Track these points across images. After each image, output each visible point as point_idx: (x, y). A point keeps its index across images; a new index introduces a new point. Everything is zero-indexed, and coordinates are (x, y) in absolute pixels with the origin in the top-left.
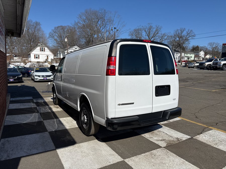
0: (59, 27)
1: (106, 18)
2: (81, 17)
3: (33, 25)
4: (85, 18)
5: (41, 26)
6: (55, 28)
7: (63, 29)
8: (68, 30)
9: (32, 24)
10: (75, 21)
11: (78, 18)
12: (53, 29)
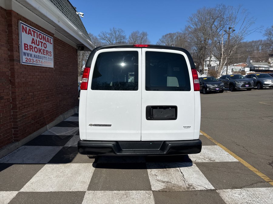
0: (167, 35)
1: (225, 17)
2: (191, 21)
3: (140, 37)
4: (197, 20)
5: (147, 36)
6: (163, 37)
7: (171, 37)
8: (177, 38)
9: (139, 35)
10: (186, 26)
11: (189, 22)
12: (161, 38)
